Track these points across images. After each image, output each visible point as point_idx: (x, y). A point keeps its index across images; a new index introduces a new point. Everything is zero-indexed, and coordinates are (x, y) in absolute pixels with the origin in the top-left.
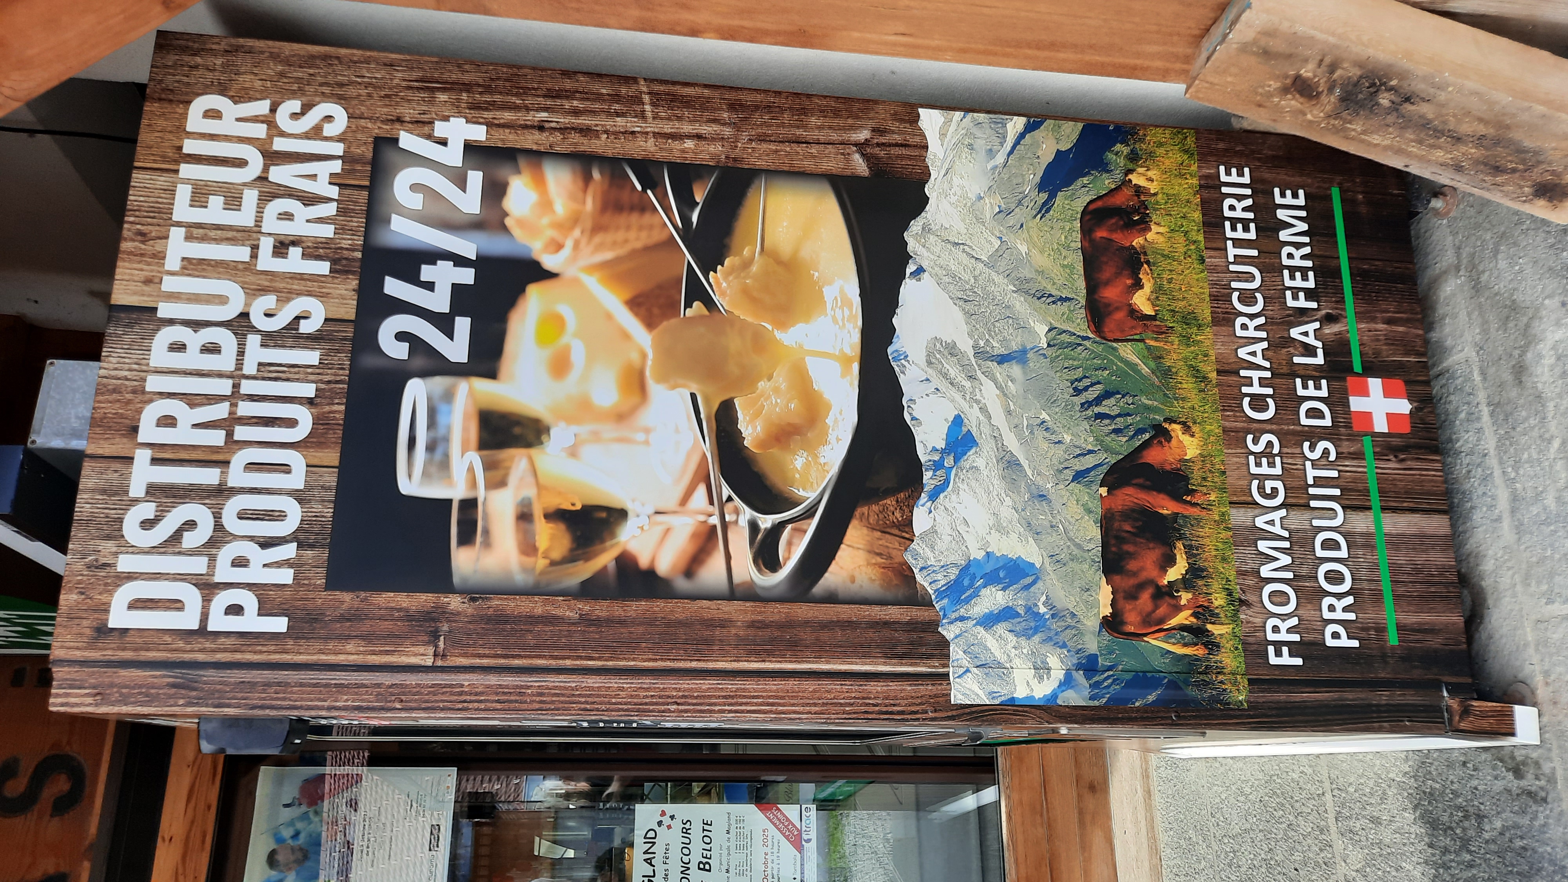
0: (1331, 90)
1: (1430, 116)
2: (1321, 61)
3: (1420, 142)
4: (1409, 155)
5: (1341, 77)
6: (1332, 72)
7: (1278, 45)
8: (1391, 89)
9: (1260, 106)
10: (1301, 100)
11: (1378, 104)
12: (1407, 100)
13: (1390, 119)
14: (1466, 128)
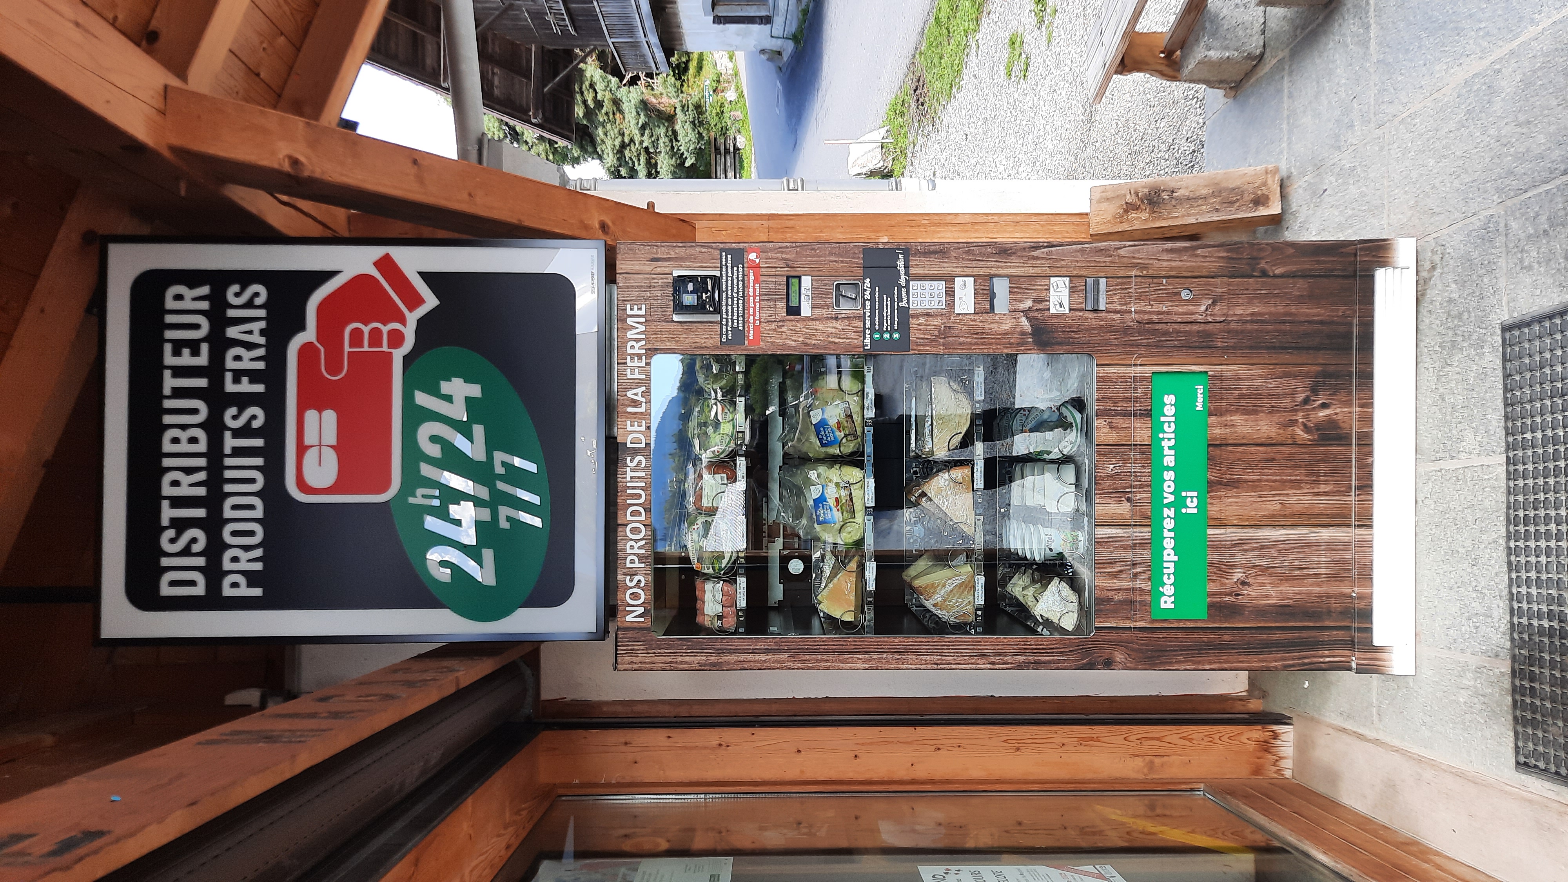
0: (1142, 201)
1: (1187, 194)
2: (1130, 193)
3: (1192, 206)
4: (1193, 214)
5: (1142, 195)
6: (1138, 195)
7: (1110, 194)
8: (1164, 191)
9: (1121, 223)
10: (1135, 212)
11: (1164, 199)
12: (1173, 192)
13: (1174, 202)
14: (1204, 192)
